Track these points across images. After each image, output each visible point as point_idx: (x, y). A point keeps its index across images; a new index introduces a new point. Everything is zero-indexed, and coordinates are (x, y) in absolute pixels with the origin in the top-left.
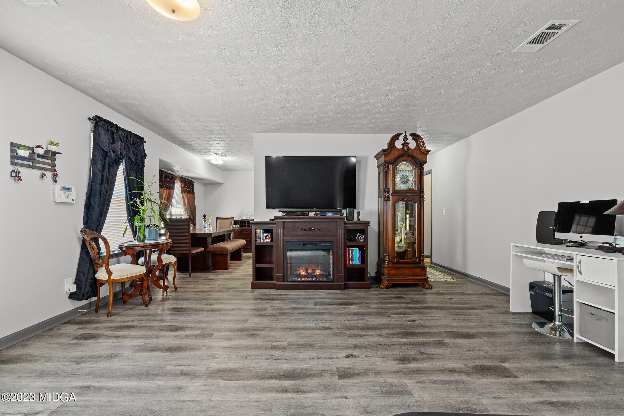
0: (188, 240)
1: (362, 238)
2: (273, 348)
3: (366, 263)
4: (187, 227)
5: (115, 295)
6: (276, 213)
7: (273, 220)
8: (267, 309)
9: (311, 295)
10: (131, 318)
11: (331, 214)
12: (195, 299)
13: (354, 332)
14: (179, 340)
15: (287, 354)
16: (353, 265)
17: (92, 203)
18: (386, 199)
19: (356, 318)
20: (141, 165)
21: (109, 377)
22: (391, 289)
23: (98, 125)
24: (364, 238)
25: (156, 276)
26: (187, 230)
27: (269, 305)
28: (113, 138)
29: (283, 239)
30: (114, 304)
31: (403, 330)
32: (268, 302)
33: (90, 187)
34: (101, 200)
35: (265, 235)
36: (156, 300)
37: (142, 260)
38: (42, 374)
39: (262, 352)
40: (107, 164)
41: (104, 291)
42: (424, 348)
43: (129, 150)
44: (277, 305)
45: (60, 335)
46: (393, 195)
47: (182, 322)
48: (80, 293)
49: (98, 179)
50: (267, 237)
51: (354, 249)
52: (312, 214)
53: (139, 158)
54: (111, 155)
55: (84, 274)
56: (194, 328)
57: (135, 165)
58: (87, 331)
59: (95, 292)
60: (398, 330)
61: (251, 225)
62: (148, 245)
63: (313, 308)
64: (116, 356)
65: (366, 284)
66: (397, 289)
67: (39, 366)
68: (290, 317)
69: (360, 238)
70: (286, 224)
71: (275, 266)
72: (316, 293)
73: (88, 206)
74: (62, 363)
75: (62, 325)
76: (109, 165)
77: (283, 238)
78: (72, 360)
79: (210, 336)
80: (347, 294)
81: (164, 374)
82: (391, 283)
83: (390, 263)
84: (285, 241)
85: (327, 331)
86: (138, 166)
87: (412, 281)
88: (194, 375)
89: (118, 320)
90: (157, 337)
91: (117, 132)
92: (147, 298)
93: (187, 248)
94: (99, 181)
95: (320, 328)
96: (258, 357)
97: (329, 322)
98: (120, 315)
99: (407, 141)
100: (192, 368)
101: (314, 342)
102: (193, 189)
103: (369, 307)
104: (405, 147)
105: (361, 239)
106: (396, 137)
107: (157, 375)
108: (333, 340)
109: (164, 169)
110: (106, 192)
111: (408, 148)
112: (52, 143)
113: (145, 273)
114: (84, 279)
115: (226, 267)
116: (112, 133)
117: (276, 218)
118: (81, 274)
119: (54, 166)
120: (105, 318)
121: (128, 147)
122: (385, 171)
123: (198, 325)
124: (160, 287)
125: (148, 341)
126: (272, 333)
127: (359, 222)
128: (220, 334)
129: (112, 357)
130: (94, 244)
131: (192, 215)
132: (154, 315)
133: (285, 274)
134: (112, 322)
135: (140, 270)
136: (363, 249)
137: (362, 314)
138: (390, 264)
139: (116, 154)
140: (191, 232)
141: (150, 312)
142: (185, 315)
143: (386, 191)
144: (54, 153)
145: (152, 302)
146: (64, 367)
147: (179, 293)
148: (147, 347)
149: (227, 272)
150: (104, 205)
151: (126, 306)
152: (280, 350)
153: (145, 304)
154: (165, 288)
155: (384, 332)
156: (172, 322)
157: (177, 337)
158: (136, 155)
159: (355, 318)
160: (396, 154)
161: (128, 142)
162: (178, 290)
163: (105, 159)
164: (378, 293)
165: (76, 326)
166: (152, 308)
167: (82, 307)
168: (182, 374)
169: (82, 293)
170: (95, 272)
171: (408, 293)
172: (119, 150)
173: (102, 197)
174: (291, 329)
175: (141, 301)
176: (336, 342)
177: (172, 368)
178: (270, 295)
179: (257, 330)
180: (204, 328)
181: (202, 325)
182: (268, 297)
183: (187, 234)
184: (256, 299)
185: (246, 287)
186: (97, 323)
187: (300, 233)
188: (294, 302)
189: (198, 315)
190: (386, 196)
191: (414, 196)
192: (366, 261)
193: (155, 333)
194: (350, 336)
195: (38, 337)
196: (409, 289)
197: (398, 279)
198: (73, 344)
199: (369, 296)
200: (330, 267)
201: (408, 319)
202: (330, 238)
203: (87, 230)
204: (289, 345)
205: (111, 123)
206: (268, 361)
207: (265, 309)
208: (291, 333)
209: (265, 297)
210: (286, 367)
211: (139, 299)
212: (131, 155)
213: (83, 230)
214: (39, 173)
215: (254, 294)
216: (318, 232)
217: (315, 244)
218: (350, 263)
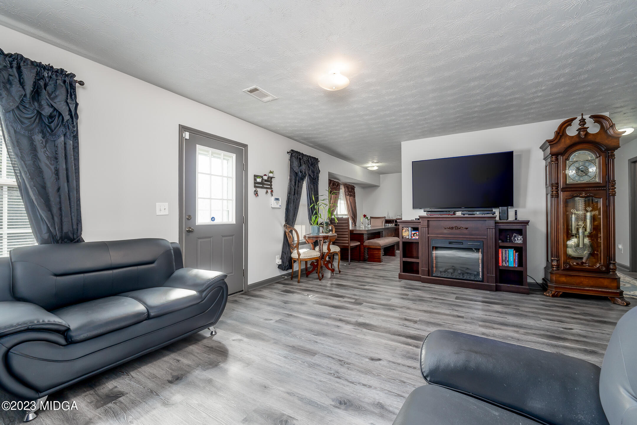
0: (348, 235)
1: (519, 238)
2: (406, 320)
3: (524, 266)
4: (347, 224)
5: (302, 270)
6: (422, 213)
7: (419, 219)
8: (408, 295)
9: (454, 290)
10: (311, 286)
11: (479, 213)
12: (353, 280)
13: (487, 324)
14: (339, 302)
15: (416, 326)
16: (508, 267)
17: (290, 208)
18: (553, 196)
19: (497, 315)
20: (317, 179)
21: (301, 313)
22: (560, 298)
23: (292, 156)
24: (522, 238)
25: (326, 261)
26: (347, 227)
27: (411, 292)
28: (300, 163)
29: (428, 237)
30: (301, 276)
31: (549, 333)
32: (411, 290)
33: (288, 197)
34: (294, 206)
35: (413, 232)
36: (326, 278)
37: (317, 248)
38: (270, 305)
39: (397, 320)
40: (297, 181)
41: (296, 267)
42: (566, 351)
43: (310, 169)
44: (418, 294)
45: (275, 288)
46: (564, 190)
47: (343, 293)
48: (283, 265)
49: (292, 192)
50: (415, 235)
51: (508, 250)
52: (459, 214)
53: (315, 174)
54: (299, 174)
55: (285, 254)
56: (350, 298)
57: (313, 180)
58: (288, 289)
59: (291, 267)
60: (542, 332)
61: (398, 224)
62: (321, 236)
63: (453, 301)
64: (304, 304)
65: (525, 289)
66: (570, 300)
67: (268, 301)
68: (427, 304)
69: (516, 238)
70: (431, 223)
71: (421, 261)
72: (461, 290)
73: (287, 210)
74: (278, 302)
75: (275, 284)
76: (299, 182)
77: (428, 235)
78: (282, 301)
79: (360, 304)
80: (497, 295)
81: (330, 318)
82: (561, 292)
83: (559, 268)
84: (430, 238)
85: (461, 319)
86: (315, 180)
87: (593, 293)
88: (348, 322)
89: (304, 285)
90: (326, 299)
91: (302, 158)
92: (321, 275)
93: (347, 242)
94: (293, 193)
95: (454, 316)
96: (393, 323)
97: (465, 313)
98: (304, 283)
99: (585, 126)
100: (347, 318)
101: (444, 324)
102: (354, 193)
103: (519, 309)
104: (581, 133)
105: (518, 240)
106: (569, 123)
107: (326, 317)
108: (463, 326)
109: (331, 178)
110: (297, 200)
111: (587, 134)
112: (271, 172)
113: (319, 256)
114: (285, 257)
115: (379, 260)
116: (300, 159)
117: (421, 217)
118: (284, 254)
119: (271, 185)
120: (296, 283)
121: (309, 167)
122: (552, 164)
123: (353, 297)
124: (329, 269)
125: (321, 300)
126: (408, 311)
127: (516, 221)
128: (368, 304)
129: (302, 304)
130: (290, 234)
131: (353, 216)
132: (324, 286)
133: (430, 269)
134: (300, 286)
135: (315, 253)
136: (521, 251)
137: (506, 313)
138: (559, 270)
139: (302, 174)
140: (351, 228)
141: (322, 284)
142: (345, 289)
143: (553, 187)
144: (272, 178)
145: (324, 278)
146: (279, 304)
147: (342, 275)
148: (320, 303)
149: (381, 264)
150: (296, 209)
151: (308, 278)
152: (412, 322)
153: (319, 279)
154: (333, 270)
155: (522, 331)
156: (336, 292)
157: (339, 301)
158: (313, 172)
159: (495, 315)
160: (568, 142)
161: (309, 163)
162: (341, 273)
163: (296, 178)
164: (538, 300)
165: (282, 286)
166: (324, 282)
167: (284, 275)
168: (340, 320)
169: (285, 265)
170: (291, 253)
171: (584, 305)
172: (304, 171)
173: (294, 203)
174: (425, 311)
175: (317, 277)
176: (464, 327)
177: (335, 316)
178: (415, 286)
179: (396, 307)
180: (357, 299)
181: (356, 297)
182: (412, 287)
183: (347, 230)
184: (401, 287)
185: (394, 277)
186: (292, 285)
187: (445, 231)
188: (436, 294)
189: (353, 290)
190: (553, 192)
191: (597, 190)
192: (524, 264)
193: (325, 296)
194: (480, 326)
195: (265, 288)
196: (589, 301)
197: (572, 289)
198: (281, 294)
199: (524, 301)
200: (480, 267)
201: (563, 326)
202: (478, 237)
203: (287, 225)
204: (420, 321)
205: (299, 153)
206: (400, 326)
207: (407, 295)
208: (424, 314)
209: (410, 287)
210: (413, 332)
211: (315, 275)
212: (310, 172)
213: (285, 225)
214: (265, 190)
215: (400, 283)
216: (466, 231)
217: (462, 243)
218: (504, 264)
